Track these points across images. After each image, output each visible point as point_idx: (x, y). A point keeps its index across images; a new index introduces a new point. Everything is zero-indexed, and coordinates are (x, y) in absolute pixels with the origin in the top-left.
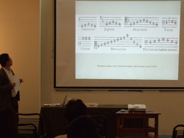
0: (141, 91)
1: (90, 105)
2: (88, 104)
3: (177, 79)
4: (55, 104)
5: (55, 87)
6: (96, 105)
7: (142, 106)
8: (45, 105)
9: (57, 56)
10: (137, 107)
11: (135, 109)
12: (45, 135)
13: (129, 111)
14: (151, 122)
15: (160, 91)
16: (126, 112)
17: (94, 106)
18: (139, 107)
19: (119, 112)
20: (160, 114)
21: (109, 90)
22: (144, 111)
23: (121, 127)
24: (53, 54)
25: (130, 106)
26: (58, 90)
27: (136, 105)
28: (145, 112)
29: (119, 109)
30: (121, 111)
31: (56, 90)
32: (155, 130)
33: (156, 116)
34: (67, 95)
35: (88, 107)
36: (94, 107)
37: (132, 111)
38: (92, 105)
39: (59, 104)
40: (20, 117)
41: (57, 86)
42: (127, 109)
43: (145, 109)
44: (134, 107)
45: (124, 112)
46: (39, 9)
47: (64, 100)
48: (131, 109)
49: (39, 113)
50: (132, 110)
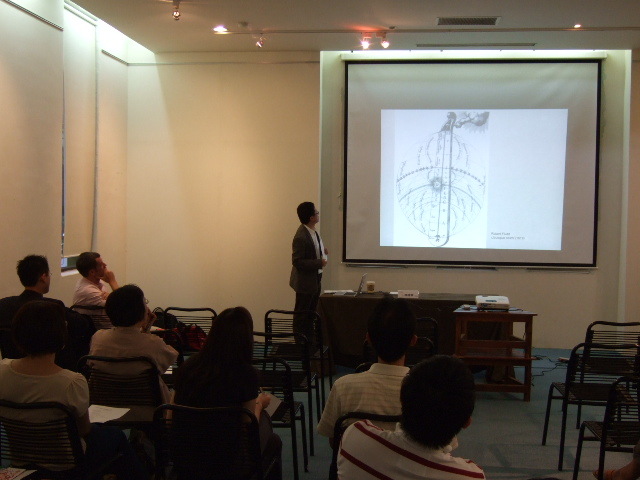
0: (493, 269)
1: (406, 295)
2: (402, 292)
3: (559, 248)
4: (345, 291)
5: (344, 260)
6: (416, 294)
7: (502, 300)
9: (348, 205)
10: (492, 301)
11: (490, 304)
12: (326, 348)
13: (478, 309)
14: (519, 330)
15: (528, 269)
16: (473, 309)
17: (412, 295)
18: (496, 301)
19: (459, 310)
21: (438, 267)
22: (505, 309)
23: (462, 336)
24: (340, 202)
25: (480, 299)
26: (350, 265)
27: (490, 298)
28: (507, 310)
29: (459, 303)
30: (463, 306)
31: (346, 265)
32: (527, 344)
33: (528, 319)
34: (366, 275)
36: (413, 297)
37: (483, 309)
38: (409, 295)
39: (351, 291)
41: (348, 257)
43: (506, 305)
44: (487, 301)
45: (468, 309)
46: (318, 118)
48: (482, 304)
50: (483, 307)
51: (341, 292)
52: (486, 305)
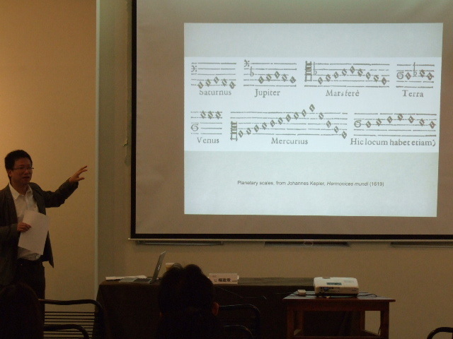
0: (345, 244)
1: (220, 280)
2: (215, 277)
3: (435, 215)
4: (134, 277)
5: (134, 235)
6: (234, 278)
7: (349, 282)
8: (108, 278)
9: (138, 158)
10: (336, 284)
11: (333, 288)
13: (316, 295)
14: (372, 321)
15: (392, 243)
16: (310, 296)
17: (229, 280)
18: (340, 284)
19: (291, 297)
20: (394, 301)
21: (267, 243)
22: (352, 294)
23: (296, 332)
24: (127, 152)
25: (320, 282)
26: (141, 243)
27: (333, 280)
28: (355, 295)
29: (294, 289)
30: (296, 293)
31: (136, 241)
33: (383, 307)
34: (164, 254)
35: (214, 283)
36: (231, 283)
37: (324, 295)
38: (224, 280)
39: (143, 277)
40: (48, 307)
41: (138, 231)
42: (312, 288)
43: (355, 289)
44: (328, 284)
45: (304, 295)
47: (157, 268)
48: (321, 288)
49: (95, 299)
50: (324, 291)
51: (130, 278)
52: (327, 289)
